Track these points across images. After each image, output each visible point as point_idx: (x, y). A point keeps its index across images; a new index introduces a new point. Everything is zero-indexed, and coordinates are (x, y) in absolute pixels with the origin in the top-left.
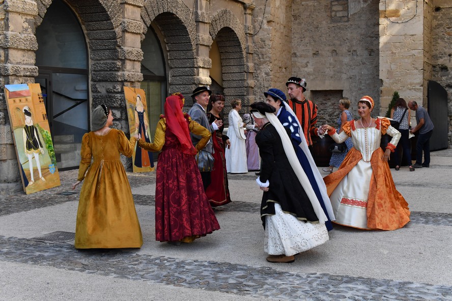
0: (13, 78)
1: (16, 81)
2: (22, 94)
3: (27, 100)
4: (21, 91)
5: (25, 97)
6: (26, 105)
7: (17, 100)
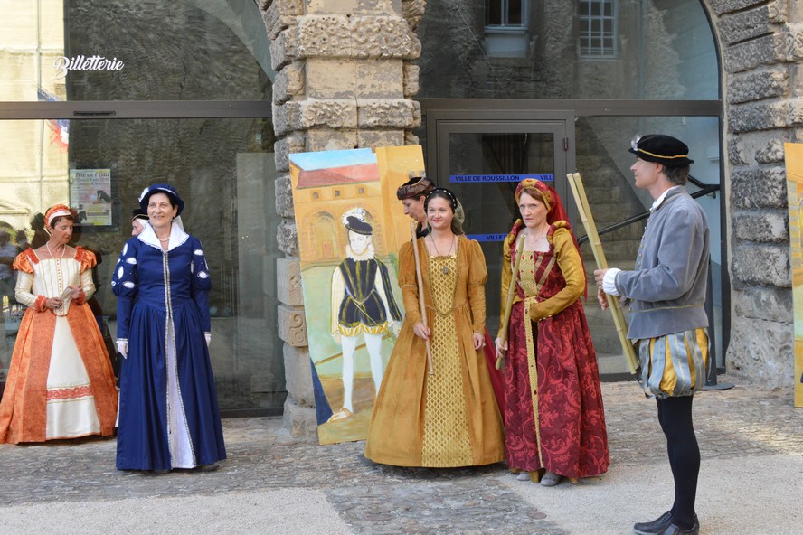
0: (322, 134)
1: (332, 142)
2: (347, 175)
3: (362, 191)
4: (344, 169)
5: (356, 182)
6: (359, 205)
7: (327, 192)
